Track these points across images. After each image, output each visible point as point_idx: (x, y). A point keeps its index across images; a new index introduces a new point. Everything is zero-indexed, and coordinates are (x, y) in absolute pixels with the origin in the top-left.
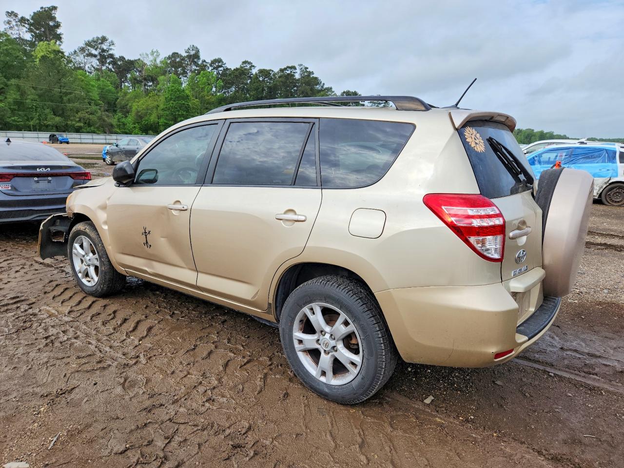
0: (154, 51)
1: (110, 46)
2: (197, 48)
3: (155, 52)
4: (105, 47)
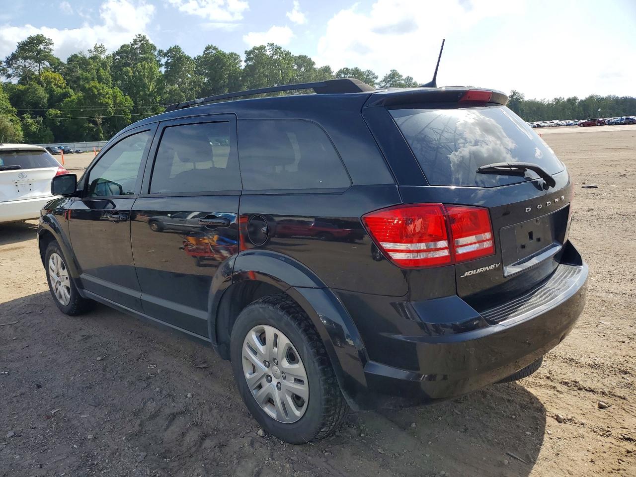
1: (47, 45)
4: (42, 47)
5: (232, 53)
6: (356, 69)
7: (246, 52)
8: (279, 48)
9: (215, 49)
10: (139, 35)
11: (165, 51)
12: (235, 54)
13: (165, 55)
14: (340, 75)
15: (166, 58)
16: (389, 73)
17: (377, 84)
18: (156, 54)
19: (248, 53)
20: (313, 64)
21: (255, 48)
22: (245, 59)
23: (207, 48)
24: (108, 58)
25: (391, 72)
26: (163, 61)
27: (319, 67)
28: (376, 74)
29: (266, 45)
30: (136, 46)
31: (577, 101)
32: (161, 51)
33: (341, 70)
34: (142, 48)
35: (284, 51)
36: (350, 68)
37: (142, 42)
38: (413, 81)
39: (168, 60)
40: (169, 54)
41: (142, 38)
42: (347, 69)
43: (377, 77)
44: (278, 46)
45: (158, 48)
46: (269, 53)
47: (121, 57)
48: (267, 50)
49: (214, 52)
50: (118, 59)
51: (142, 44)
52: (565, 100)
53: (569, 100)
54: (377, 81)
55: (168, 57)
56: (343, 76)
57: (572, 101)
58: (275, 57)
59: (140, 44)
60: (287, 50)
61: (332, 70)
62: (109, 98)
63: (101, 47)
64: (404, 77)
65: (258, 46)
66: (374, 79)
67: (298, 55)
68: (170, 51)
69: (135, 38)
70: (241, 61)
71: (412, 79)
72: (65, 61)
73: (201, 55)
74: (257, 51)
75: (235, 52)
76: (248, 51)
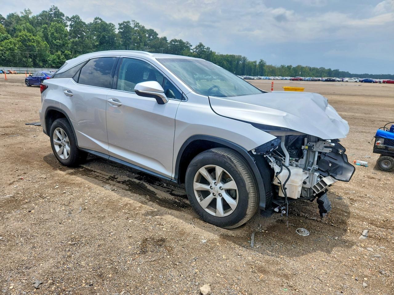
5: (111, 24)
6: (181, 40)
7: (119, 24)
8: (138, 23)
9: (100, 19)
10: (54, 6)
11: (70, 17)
12: (113, 24)
13: (70, 20)
14: (172, 43)
15: (70, 22)
16: (198, 44)
17: (192, 49)
18: (64, 19)
19: (120, 25)
20: (157, 34)
21: (124, 22)
22: (118, 28)
23: (96, 19)
24: (33, 18)
25: (199, 44)
26: (69, 23)
27: (161, 37)
28: (191, 44)
29: (130, 21)
30: (51, 12)
31: (292, 68)
32: (68, 17)
33: (172, 40)
34: (55, 14)
35: (141, 25)
36: (177, 39)
37: (55, 10)
38: (210, 50)
39: (72, 23)
40: (72, 20)
41: (55, 8)
42: (176, 40)
43: (191, 46)
44: (138, 22)
45: (65, 16)
46: (132, 25)
47: (42, 18)
48: (131, 24)
49: (100, 21)
50: (40, 19)
51: (55, 12)
52: (286, 66)
53: (288, 67)
54: (192, 48)
55: (71, 21)
56: (173, 43)
57: (289, 67)
58: (136, 29)
59: (54, 11)
60: (142, 25)
61: (167, 39)
62: (34, 42)
63: (29, 10)
64: (206, 47)
65: (126, 21)
66: (190, 47)
67: (149, 29)
68: (73, 17)
69: (51, 7)
70: (116, 29)
71: (209, 48)
72: (6, 17)
73: (92, 22)
74: (125, 24)
75: (112, 23)
76: (120, 23)
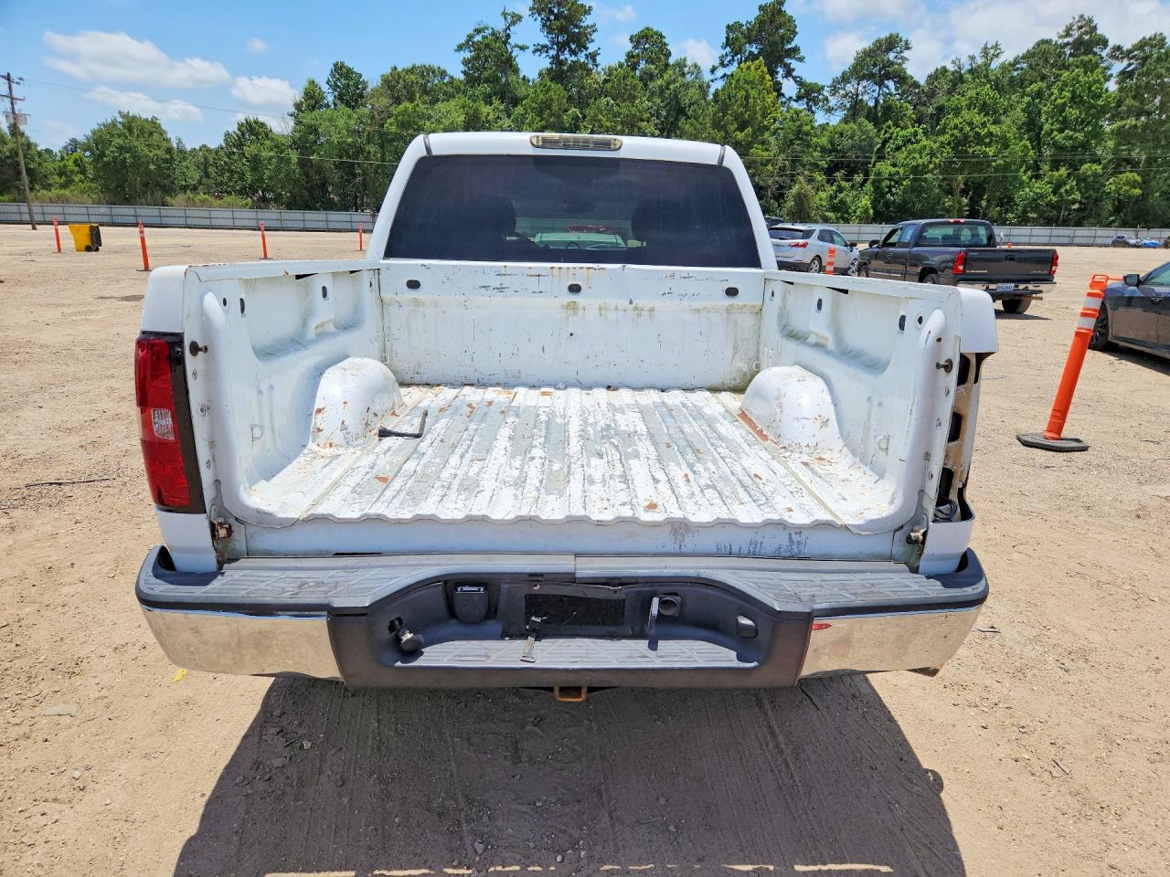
0: (989, 46)
2: (1090, 21)
3: (992, 48)
